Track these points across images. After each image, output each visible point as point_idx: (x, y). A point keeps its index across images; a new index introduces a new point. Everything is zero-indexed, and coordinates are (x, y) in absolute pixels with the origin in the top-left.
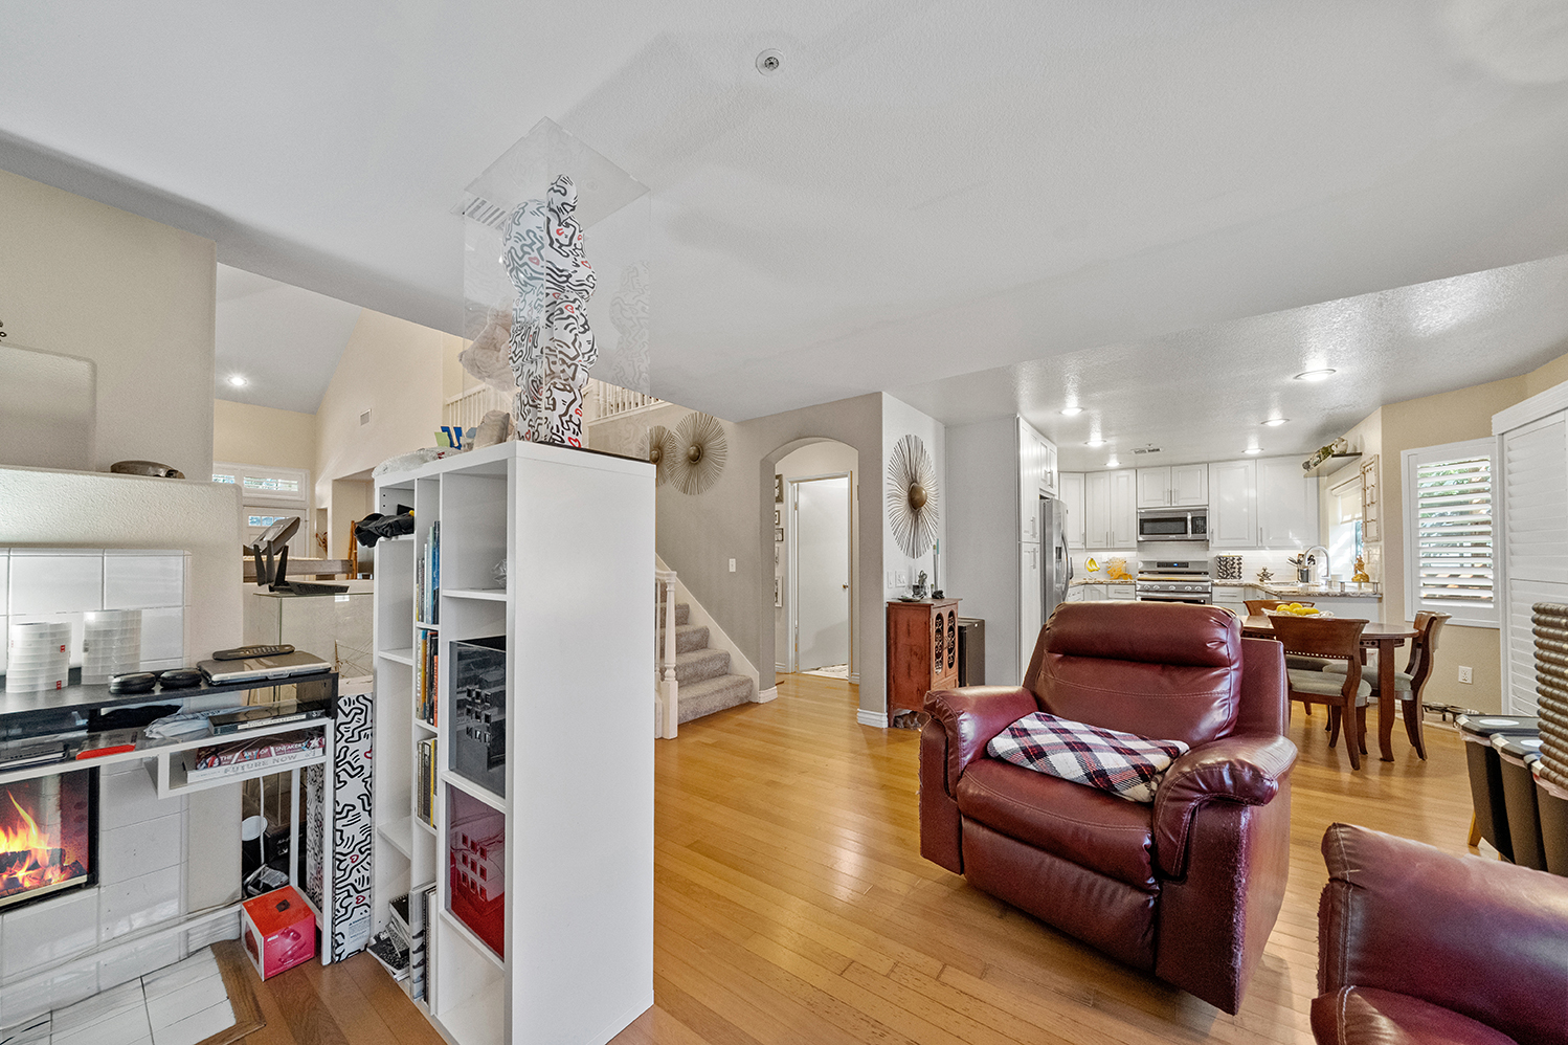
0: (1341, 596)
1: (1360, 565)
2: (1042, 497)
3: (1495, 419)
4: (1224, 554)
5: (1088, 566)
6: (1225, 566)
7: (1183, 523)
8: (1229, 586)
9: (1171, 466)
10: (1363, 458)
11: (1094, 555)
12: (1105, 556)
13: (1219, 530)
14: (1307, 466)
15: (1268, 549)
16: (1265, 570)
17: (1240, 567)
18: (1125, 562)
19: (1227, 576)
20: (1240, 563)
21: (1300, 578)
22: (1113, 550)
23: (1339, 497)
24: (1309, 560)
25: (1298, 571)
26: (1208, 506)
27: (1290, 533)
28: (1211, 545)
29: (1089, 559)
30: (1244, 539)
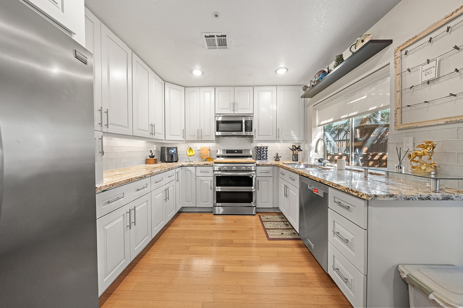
5: (188, 152)
6: (260, 152)
7: (240, 125)
8: (265, 166)
9: (234, 86)
11: (192, 143)
13: (258, 130)
15: (282, 142)
16: (277, 154)
17: (267, 153)
18: (209, 150)
19: (261, 158)
20: (267, 151)
21: (294, 159)
22: (202, 142)
23: (317, 110)
24: (298, 148)
25: (293, 155)
26: (253, 114)
27: (292, 133)
28: (254, 139)
29: (189, 148)
30: (270, 135)
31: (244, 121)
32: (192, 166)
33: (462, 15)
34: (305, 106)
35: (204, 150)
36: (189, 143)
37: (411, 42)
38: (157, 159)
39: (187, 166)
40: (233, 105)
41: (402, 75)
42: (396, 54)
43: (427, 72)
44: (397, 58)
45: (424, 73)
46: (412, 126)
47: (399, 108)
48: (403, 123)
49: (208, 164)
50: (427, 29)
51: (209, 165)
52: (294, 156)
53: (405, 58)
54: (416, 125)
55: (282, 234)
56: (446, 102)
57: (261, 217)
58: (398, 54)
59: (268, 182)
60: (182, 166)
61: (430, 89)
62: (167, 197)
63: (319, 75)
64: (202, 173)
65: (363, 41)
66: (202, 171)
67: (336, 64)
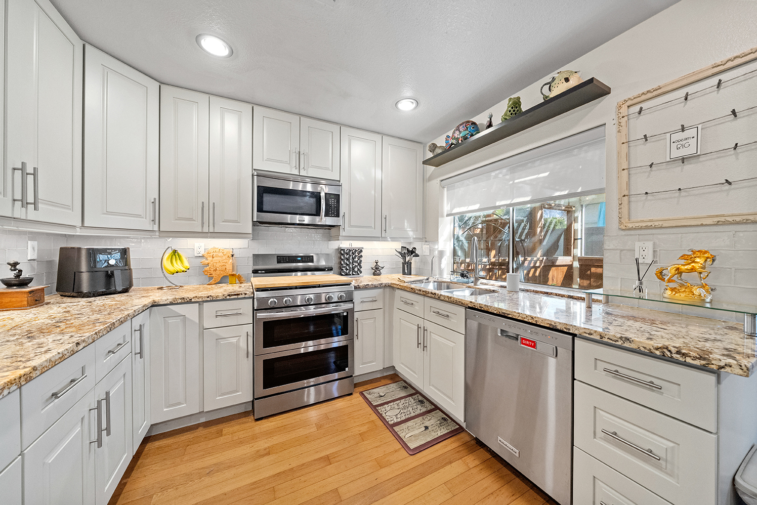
5: (166, 263)
6: (348, 259)
8: (370, 288)
9: (300, 115)
13: (353, 214)
15: (389, 240)
16: (377, 263)
17: (361, 261)
18: (233, 255)
19: (350, 271)
20: (361, 256)
21: (406, 271)
22: (214, 235)
23: (446, 189)
24: (412, 252)
25: (404, 264)
26: (339, 181)
27: (406, 224)
28: (342, 233)
29: (170, 252)
30: (371, 227)
31: (323, 195)
32: (190, 302)
33: (756, 61)
34: (426, 180)
35: (217, 256)
36: (169, 237)
37: (650, 95)
38: (43, 289)
39: (171, 304)
40: (298, 155)
41: (630, 145)
42: (620, 111)
43: (681, 144)
44: (623, 117)
45: (674, 146)
46: (653, 226)
47: (627, 196)
48: (633, 219)
49: (238, 295)
50: (681, 79)
51: (243, 296)
52: (406, 266)
53: (636, 119)
54: (660, 223)
55: (426, 428)
56: (710, 193)
57: (368, 396)
58: (624, 110)
59: (375, 321)
60: (153, 306)
61: (682, 171)
62: (104, 426)
63: (467, 128)
64: (219, 318)
65: (567, 80)
66: (219, 313)
67: (510, 111)
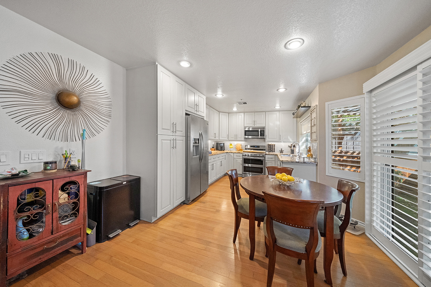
0: (303, 163)
1: (309, 151)
2: (186, 114)
3: (365, 85)
4: (270, 143)
5: (230, 146)
6: (270, 147)
7: (258, 132)
8: (270, 155)
9: (255, 112)
10: (311, 108)
11: (232, 142)
12: (235, 143)
13: (268, 135)
14: (293, 114)
15: (283, 142)
16: (282, 149)
19: (271, 151)
20: (275, 147)
22: (237, 141)
24: (294, 146)
25: (291, 150)
26: (265, 126)
27: (289, 137)
28: (266, 140)
29: (230, 144)
30: (275, 138)
31: (259, 130)
32: (232, 153)
35: (239, 145)
36: (230, 141)
38: (215, 149)
40: (254, 122)
49: (240, 152)
59: (272, 164)
60: (227, 153)
64: (237, 156)
